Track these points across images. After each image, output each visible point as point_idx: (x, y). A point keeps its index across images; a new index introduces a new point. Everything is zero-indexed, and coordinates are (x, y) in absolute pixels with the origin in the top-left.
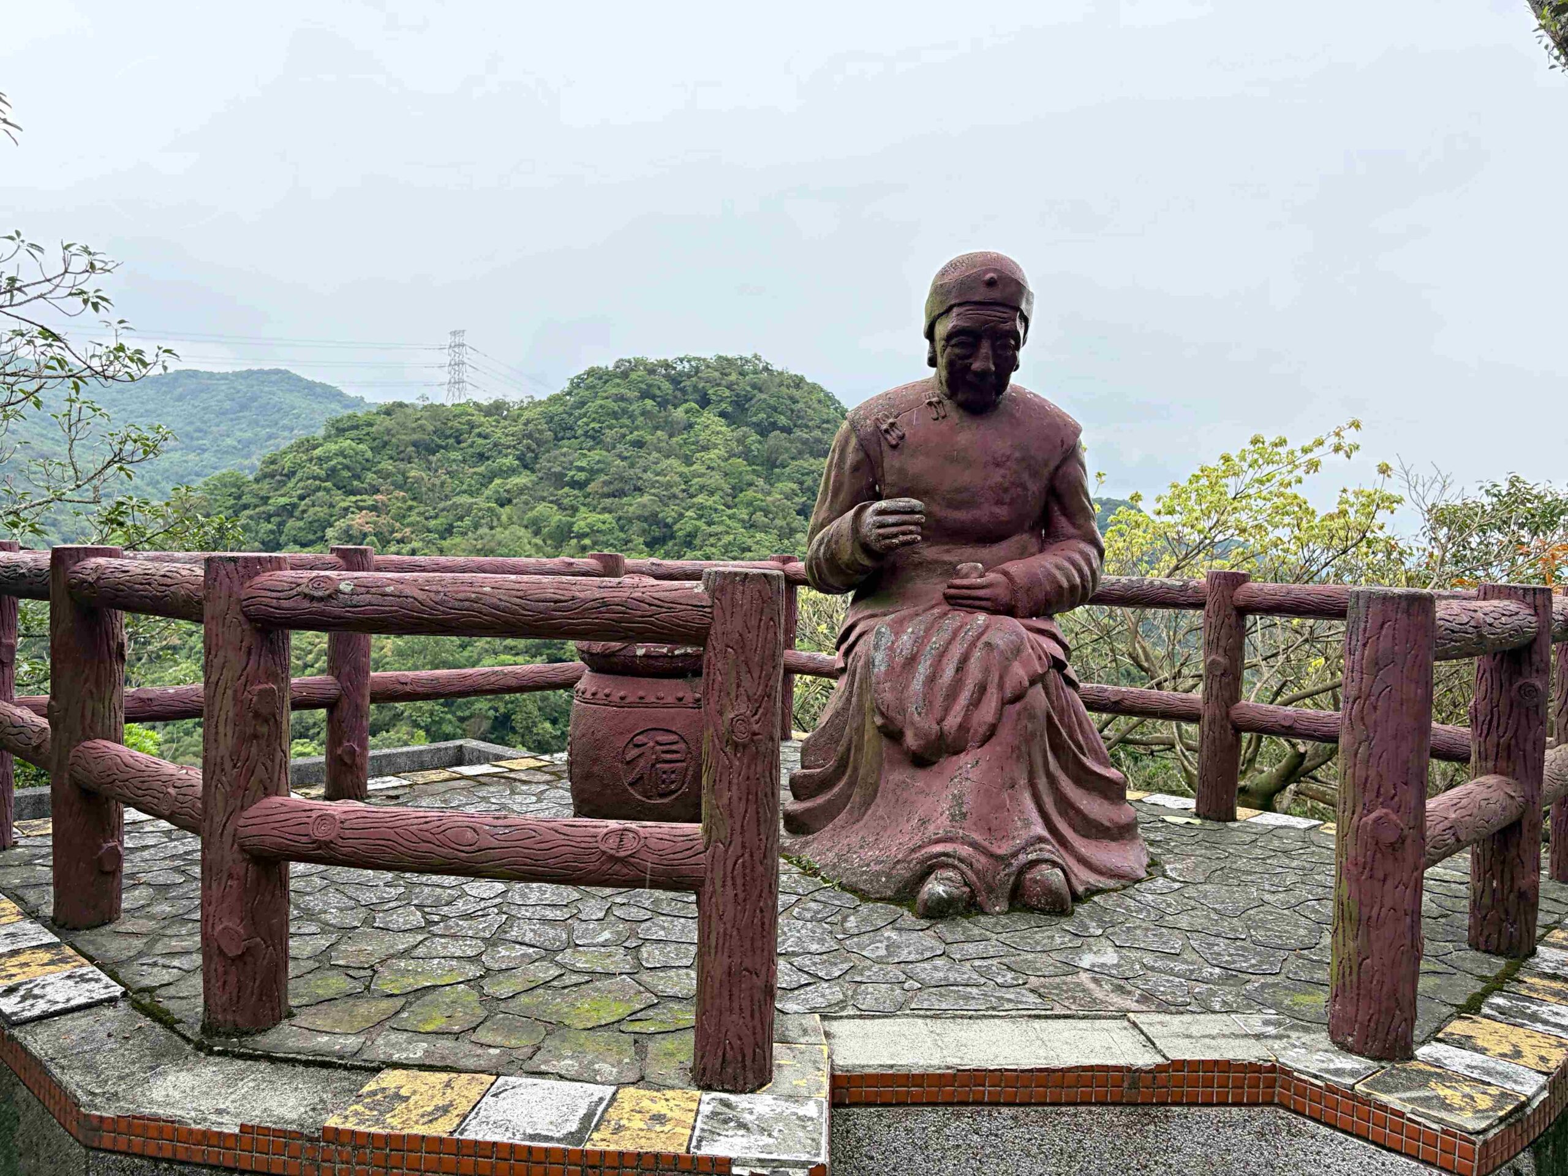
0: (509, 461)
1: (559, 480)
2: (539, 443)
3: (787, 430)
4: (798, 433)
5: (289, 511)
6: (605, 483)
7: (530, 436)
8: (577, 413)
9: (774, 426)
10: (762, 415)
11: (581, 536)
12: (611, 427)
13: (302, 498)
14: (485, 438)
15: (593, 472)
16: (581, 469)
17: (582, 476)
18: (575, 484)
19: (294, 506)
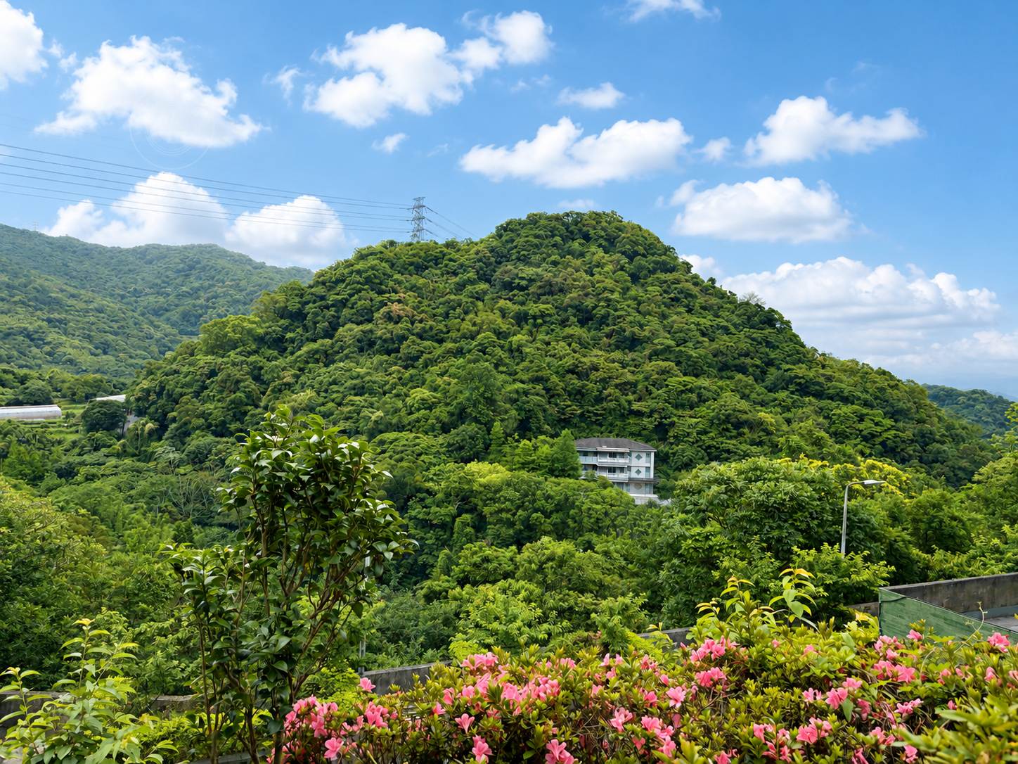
0: (472, 275)
1: (508, 286)
2: (487, 265)
3: (644, 256)
4: (650, 257)
5: (343, 303)
6: (540, 287)
7: (480, 260)
8: (510, 245)
9: (636, 253)
10: (628, 246)
11: (535, 318)
12: (535, 254)
13: (351, 295)
14: (455, 261)
15: (531, 281)
16: (523, 278)
17: (524, 283)
18: (522, 288)
19: (347, 300)
